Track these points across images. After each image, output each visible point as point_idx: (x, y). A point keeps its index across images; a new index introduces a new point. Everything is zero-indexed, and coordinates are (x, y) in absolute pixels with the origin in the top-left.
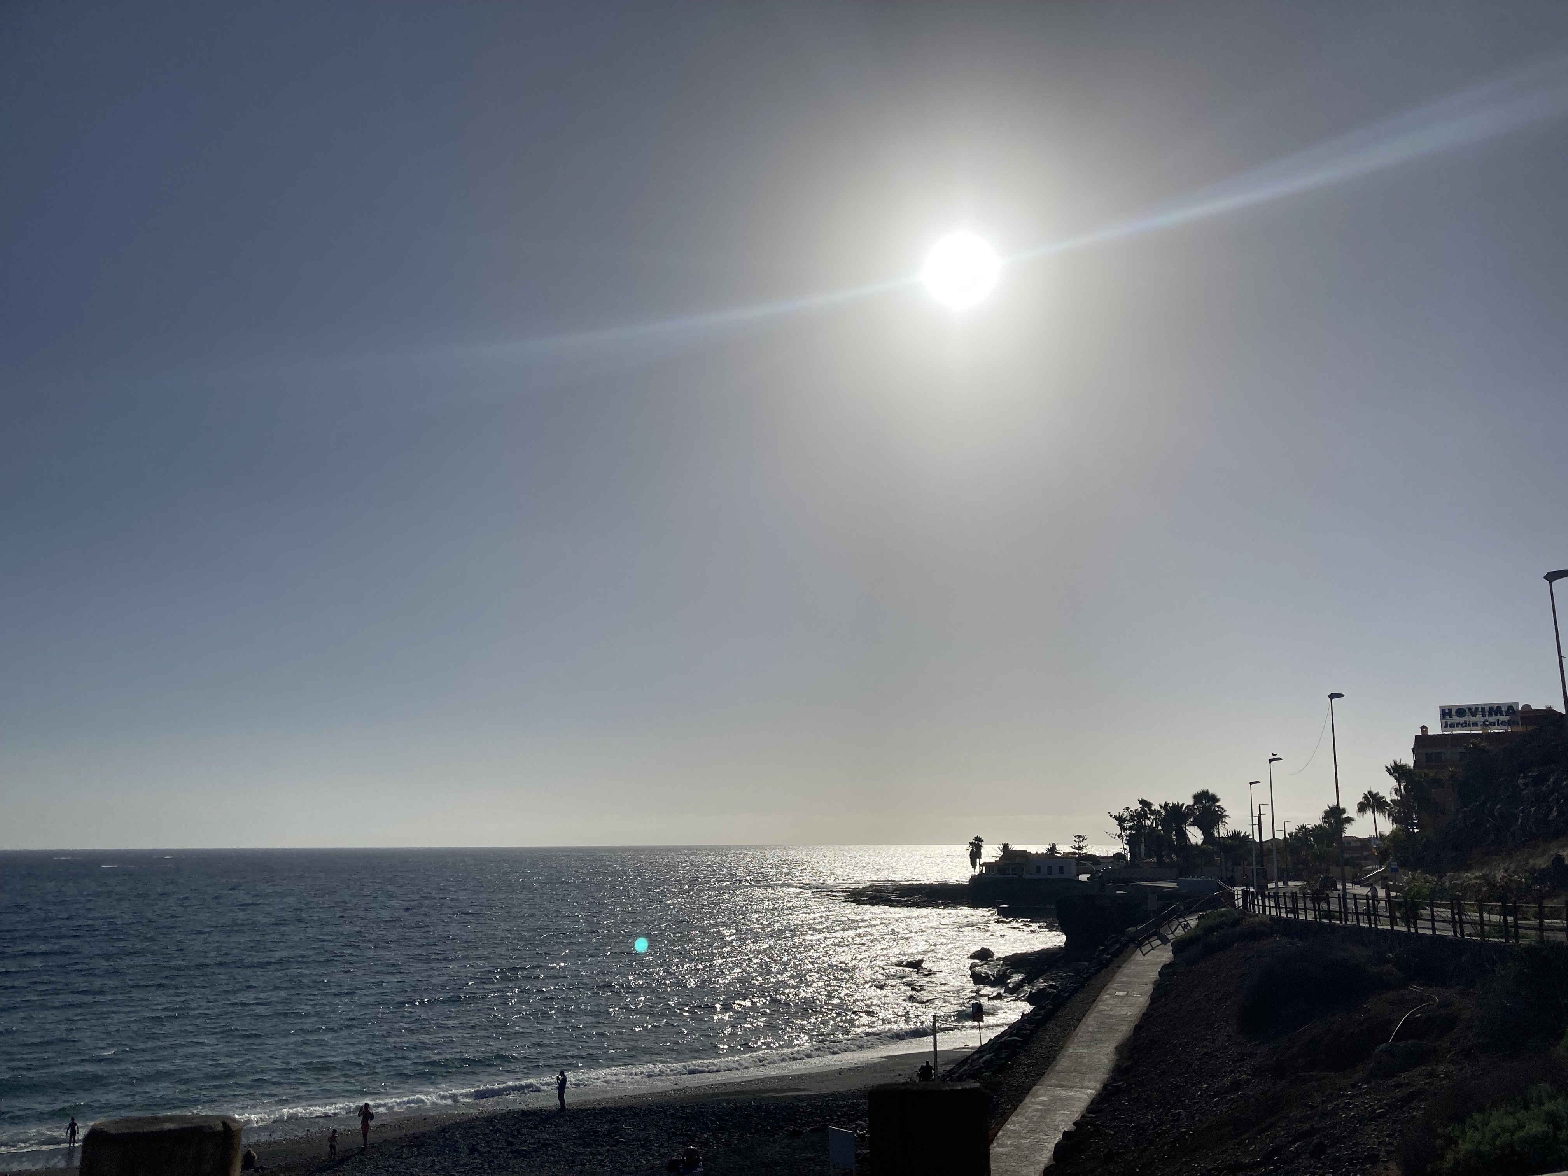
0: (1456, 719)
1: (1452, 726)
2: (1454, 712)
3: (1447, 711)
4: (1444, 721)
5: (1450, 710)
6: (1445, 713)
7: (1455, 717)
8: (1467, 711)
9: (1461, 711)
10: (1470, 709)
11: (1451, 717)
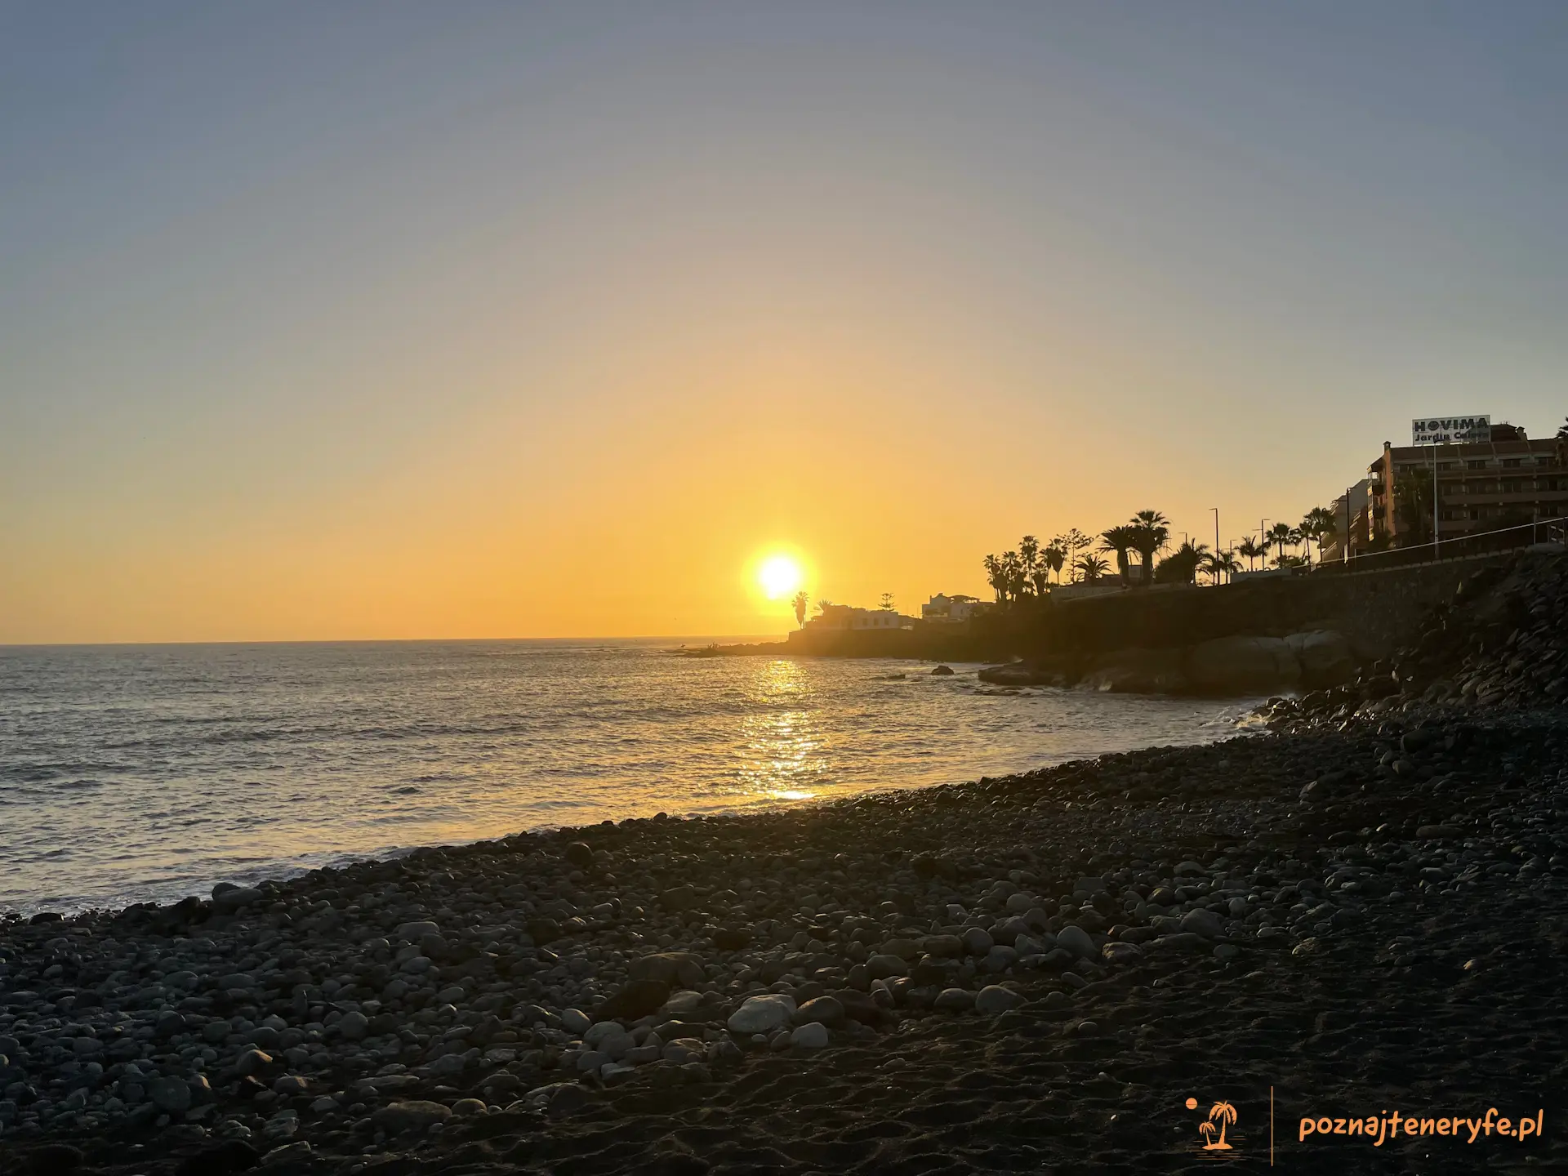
0: (1429, 432)
1: (1424, 438)
2: (1426, 425)
3: (1420, 424)
4: (1416, 435)
5: (1423, 423)
6: (1419, 426)
7: (1427, 430)
8: (1440, 423)
9: (1434, 425)
10: (1443, 422)
11: (1423, 430)
